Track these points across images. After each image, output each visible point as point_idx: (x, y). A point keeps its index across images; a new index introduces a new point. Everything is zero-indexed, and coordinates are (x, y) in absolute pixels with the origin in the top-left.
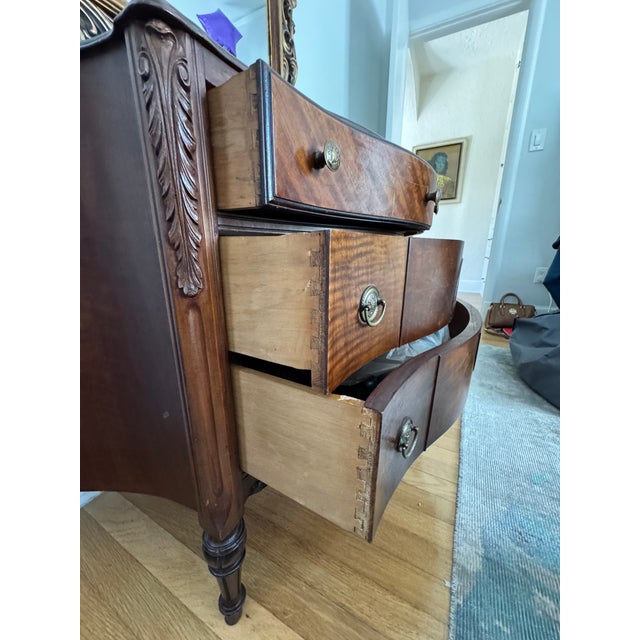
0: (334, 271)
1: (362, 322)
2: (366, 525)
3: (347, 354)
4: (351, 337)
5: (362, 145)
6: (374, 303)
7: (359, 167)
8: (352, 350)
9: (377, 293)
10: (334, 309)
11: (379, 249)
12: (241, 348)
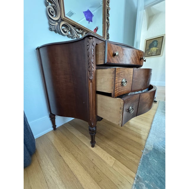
0: (117, 75)
1: (122, 85)
2: (121, 123)
3: (119, 91)
4: (119, 88)
5: (124, 50)
6: (125, 81)
7: (123, 54)
8: (120, 90)
9: (125, 80)
10: (116, 81)
11: (126, 71)
12: (99, 90)
